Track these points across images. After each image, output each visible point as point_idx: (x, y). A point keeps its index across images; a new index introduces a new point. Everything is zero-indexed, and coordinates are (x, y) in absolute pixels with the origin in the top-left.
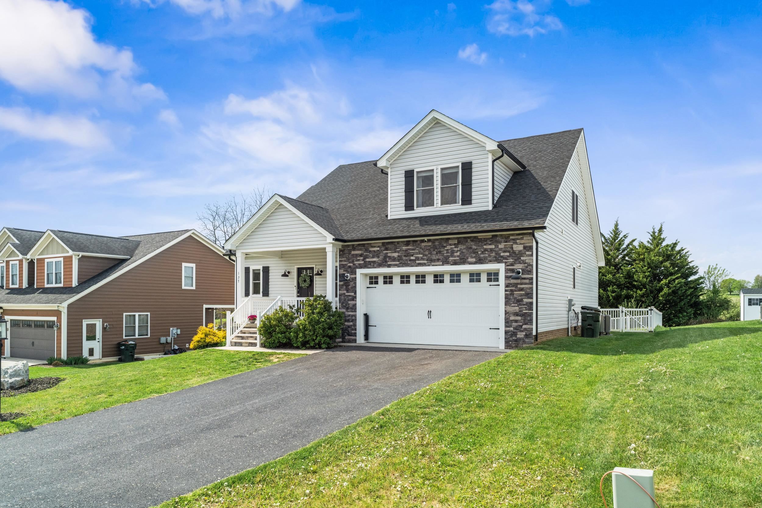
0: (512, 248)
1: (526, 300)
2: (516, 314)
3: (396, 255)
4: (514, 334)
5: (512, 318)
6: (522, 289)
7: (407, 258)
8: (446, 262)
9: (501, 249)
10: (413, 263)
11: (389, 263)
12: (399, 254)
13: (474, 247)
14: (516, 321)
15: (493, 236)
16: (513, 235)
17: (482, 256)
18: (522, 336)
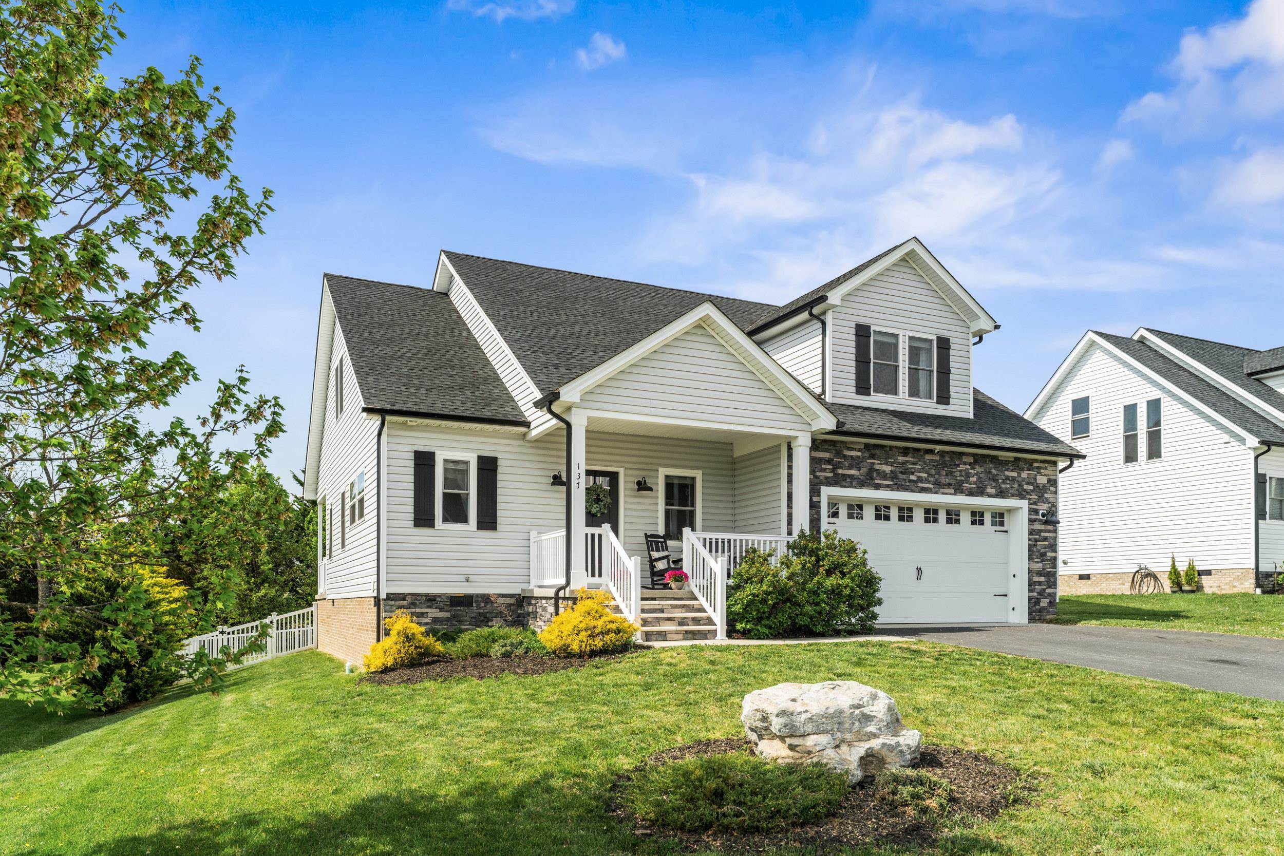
0: (1035, 479)
1: (1050, 554)
2: (1040, 574)
3: (887, 468)
4: (1038, 601)
5: (1036, 579)
6: (1045, 539)
7: (904, 477)
8: (958, 489)
9: (1024, 479)
10: (912, 487)
11: (876, 482)
12: (893, 468)
13: (994, 472)
14: (1040, 583)
15: (1017, 459)
16: (1036, 461)
17: (1003, 486)
18: (1046, 604)
